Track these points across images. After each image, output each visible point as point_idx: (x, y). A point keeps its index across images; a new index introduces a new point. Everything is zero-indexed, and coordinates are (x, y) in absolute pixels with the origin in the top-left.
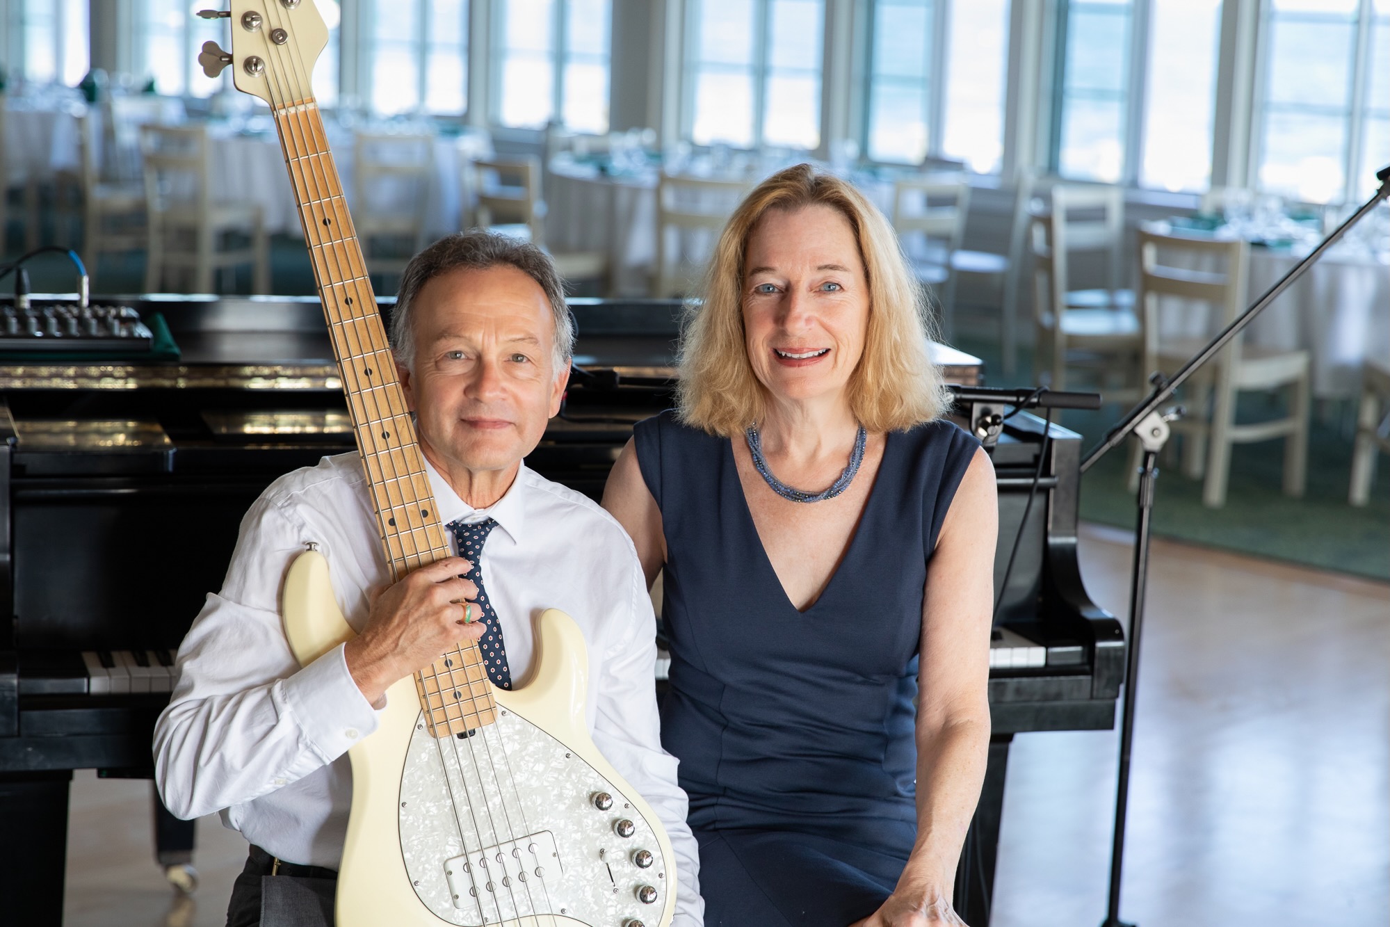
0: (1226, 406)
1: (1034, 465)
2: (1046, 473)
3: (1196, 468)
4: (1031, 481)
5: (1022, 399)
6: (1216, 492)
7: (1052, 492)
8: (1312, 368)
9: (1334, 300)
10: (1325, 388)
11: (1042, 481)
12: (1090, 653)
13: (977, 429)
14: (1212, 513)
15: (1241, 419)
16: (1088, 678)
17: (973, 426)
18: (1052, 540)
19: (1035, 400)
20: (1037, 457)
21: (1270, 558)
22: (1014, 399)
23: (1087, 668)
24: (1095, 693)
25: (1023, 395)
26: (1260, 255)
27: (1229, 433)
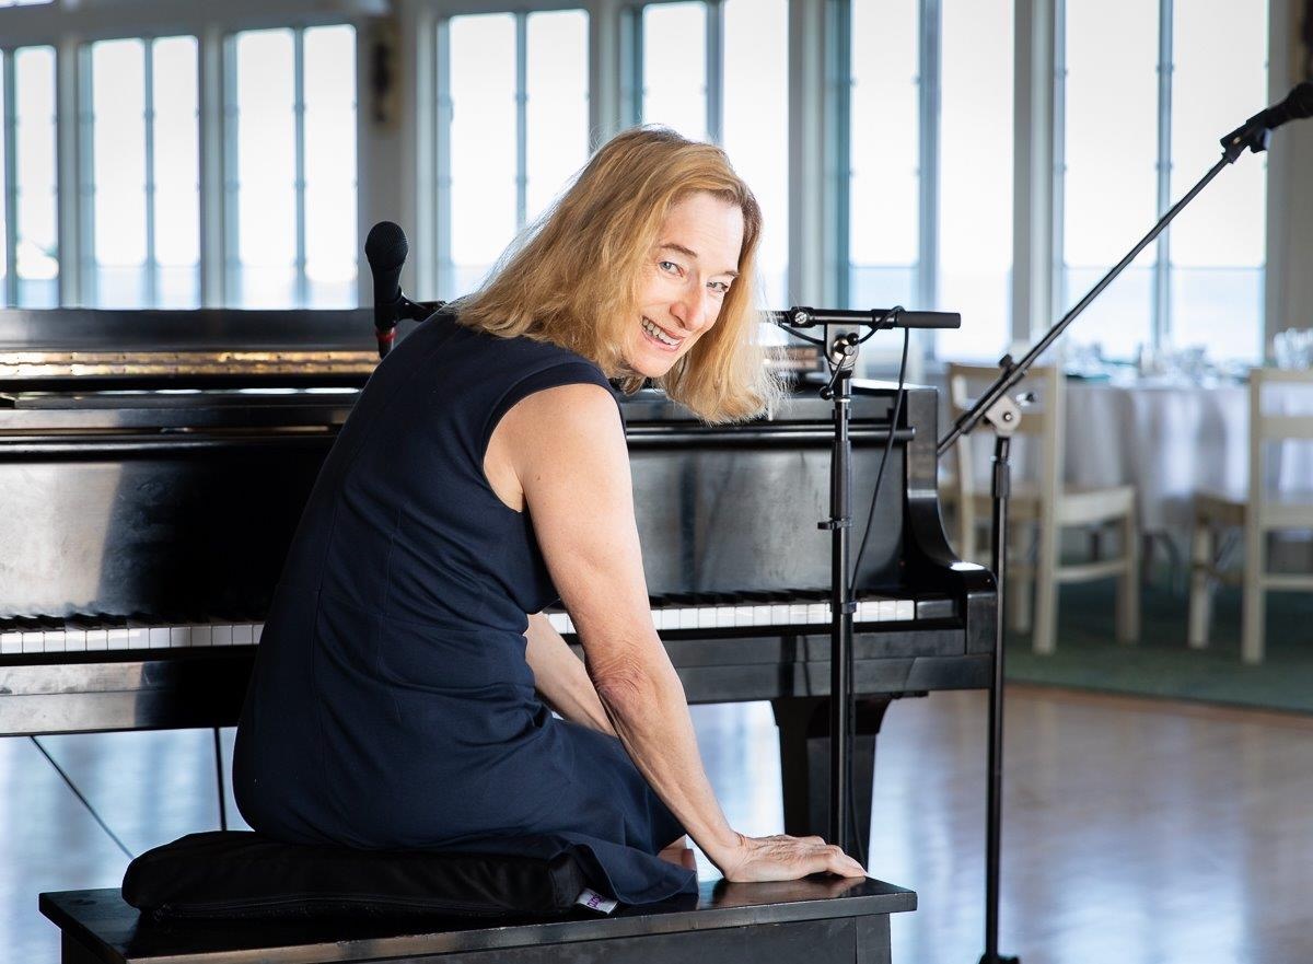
0: (1051, 548)
1: (889, 419)
2: (903, 425)
3: (1022, 622)
4: (887, 433)
5: (877, 319)
6: (1045, 639)
7: (909, 444)
8: (1138, 502)
9: (1157, 429)
10: (1153, 523)
11: (898, 434)
12: (961, 606)
13: (832, 354)
14: (1042, 660)
15: (1067, 560)
16: (962, 632)
17: (829, 351)
18: (911, 494)
19: (892, 320)
20: (891, 412)
21: (1110, 692)
22: (871, 319)
23: (960, 621)
24: (969, 647)
25: (878, 316)
26: (1077, 387)
27: (1056, 575)
